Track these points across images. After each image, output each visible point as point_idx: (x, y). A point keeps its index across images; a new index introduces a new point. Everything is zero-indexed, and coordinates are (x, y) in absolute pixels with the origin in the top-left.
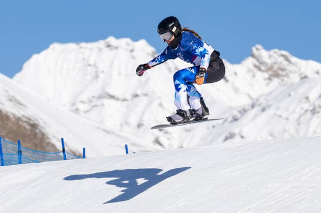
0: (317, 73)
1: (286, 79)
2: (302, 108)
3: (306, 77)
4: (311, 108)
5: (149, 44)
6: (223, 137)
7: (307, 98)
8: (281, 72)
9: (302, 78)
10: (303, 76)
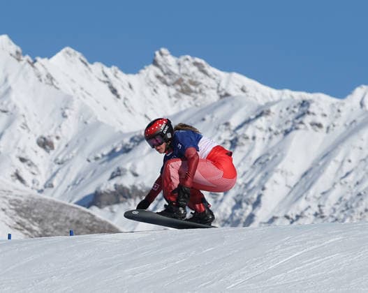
0: (243, 90)
1: (200, 97)
2: (220, 138)
3: (227, 95)
4: (232, 138)
5: (11, 42)
6: (108, 175)
7: (227, 124)
8: (193, 88)
9: (221, 97)
10: (223, 93)
